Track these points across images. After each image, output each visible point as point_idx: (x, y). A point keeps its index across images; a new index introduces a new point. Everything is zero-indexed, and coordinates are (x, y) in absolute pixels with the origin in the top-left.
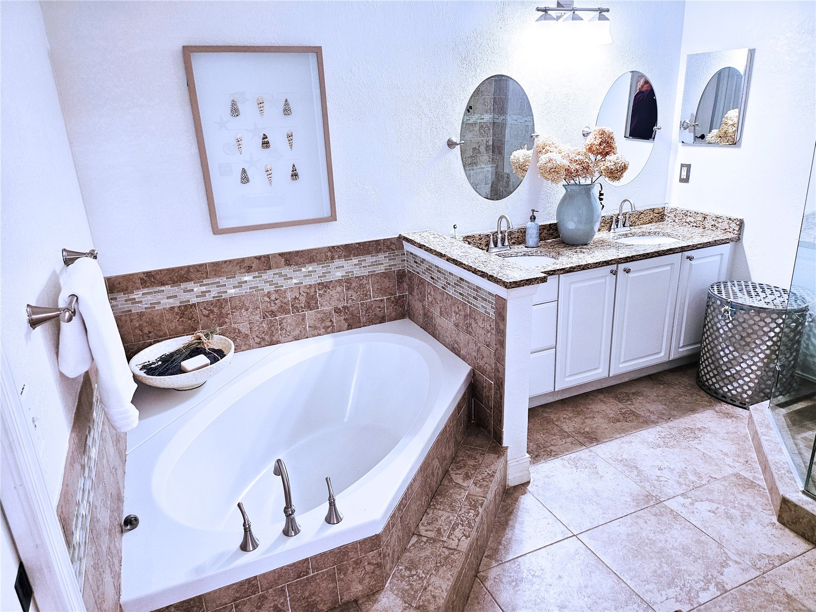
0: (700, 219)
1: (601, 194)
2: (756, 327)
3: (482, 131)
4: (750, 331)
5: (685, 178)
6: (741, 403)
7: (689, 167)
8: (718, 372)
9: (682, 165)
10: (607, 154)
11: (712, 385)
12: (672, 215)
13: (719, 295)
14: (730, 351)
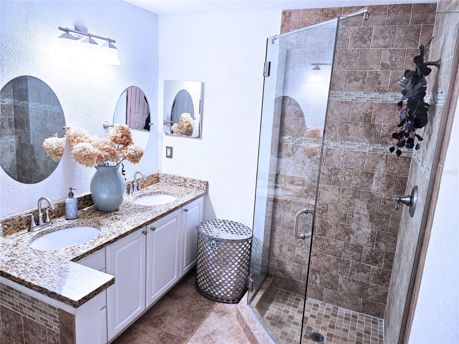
0: (182, 181)
1: (123, 171)
2: (231, 252)
3: (4, 111)
4: (228, 255)
5: (170, 155)
6: (227, 300)
7: (171, 148)
8: (211, 283)
9: (167, 147)
10: (128, 144)
11: (208, 292)
12: (164, 178)
13: (206, 233)
14: (218, 269)
